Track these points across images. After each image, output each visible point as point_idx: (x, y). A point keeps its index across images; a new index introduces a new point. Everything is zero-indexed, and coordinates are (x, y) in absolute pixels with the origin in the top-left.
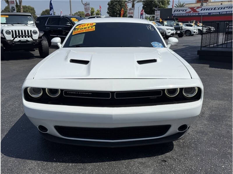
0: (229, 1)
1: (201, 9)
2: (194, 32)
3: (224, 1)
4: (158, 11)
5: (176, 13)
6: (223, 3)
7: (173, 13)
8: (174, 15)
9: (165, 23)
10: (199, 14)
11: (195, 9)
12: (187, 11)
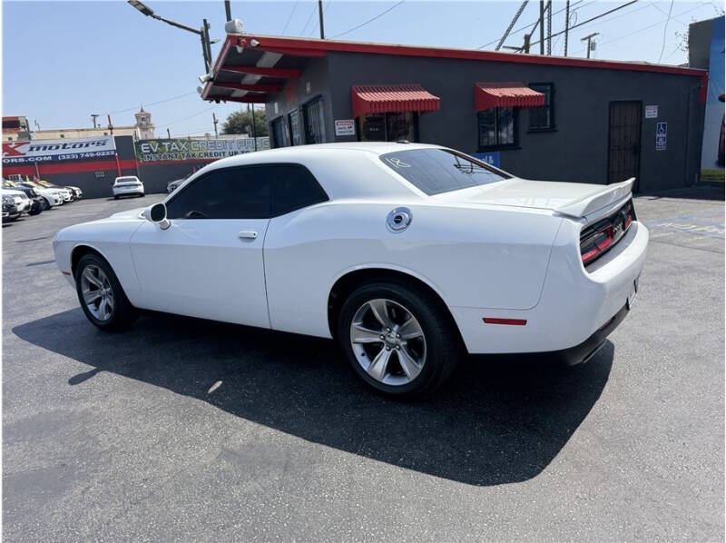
0: (77, 130)
1: (28, 147)
2: (56, 201)
3: (67, 131)
6: (64, 134)
10: (26, 158)
11: (12, 146)
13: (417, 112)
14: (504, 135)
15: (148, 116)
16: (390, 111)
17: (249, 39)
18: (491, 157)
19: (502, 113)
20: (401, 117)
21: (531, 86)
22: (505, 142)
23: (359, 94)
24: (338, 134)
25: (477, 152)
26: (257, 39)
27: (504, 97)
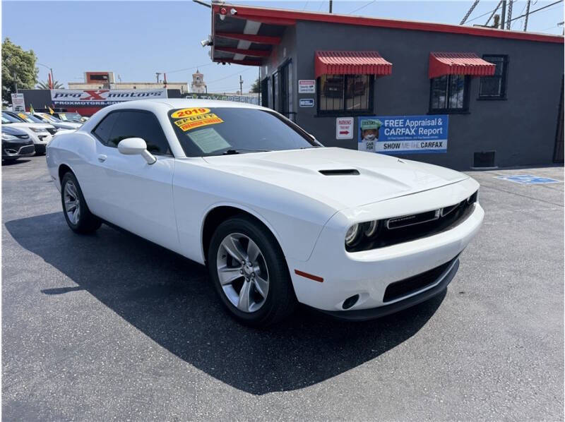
0: (146, 84)
1: (108, 94)
3: (138, 84)
4: (18, 94)
5: (59, 99)
6: (137, 86)
7: (53, 99)
8: (56, 103)
9: (63, 116)
10: (106, 102)
11: (97, 93)
12: (81, 97)
13: (373, 75)
14: (454, 100)
15: (202, 76)
16: (349, 73)
17: (229, 8)
18: (440, 120)
19: (454, 81)
20: (359, 80)
21: (484, 57)
22: (454, 107)
23: (320, 58)
24: (300, 92)
25: (428, 114)
26: (235, 8)
27: (455, 66)
